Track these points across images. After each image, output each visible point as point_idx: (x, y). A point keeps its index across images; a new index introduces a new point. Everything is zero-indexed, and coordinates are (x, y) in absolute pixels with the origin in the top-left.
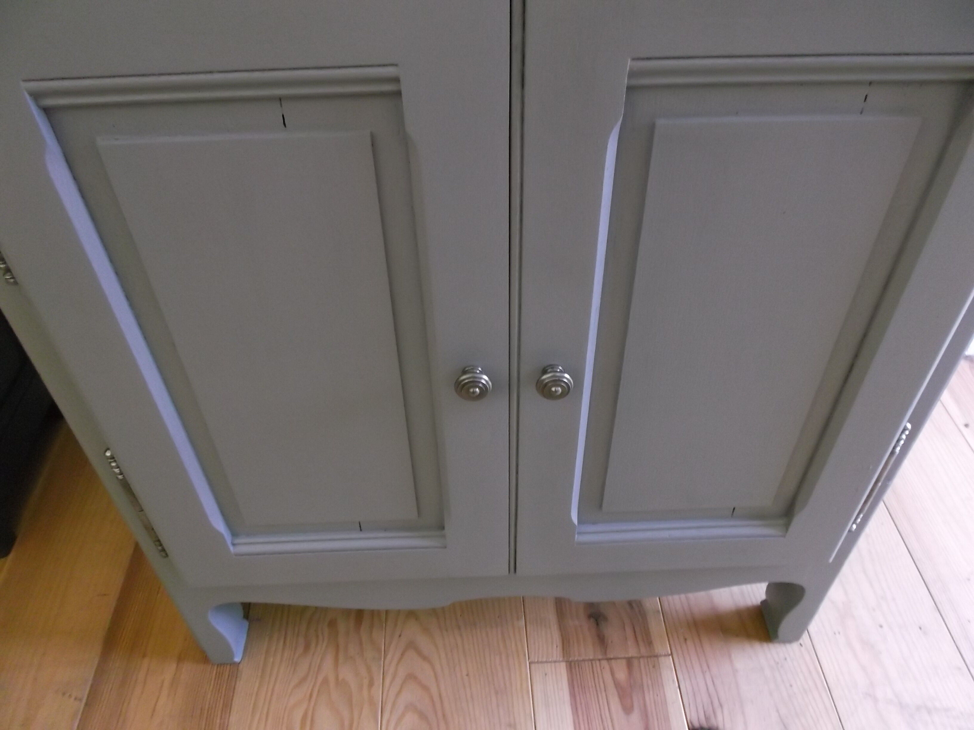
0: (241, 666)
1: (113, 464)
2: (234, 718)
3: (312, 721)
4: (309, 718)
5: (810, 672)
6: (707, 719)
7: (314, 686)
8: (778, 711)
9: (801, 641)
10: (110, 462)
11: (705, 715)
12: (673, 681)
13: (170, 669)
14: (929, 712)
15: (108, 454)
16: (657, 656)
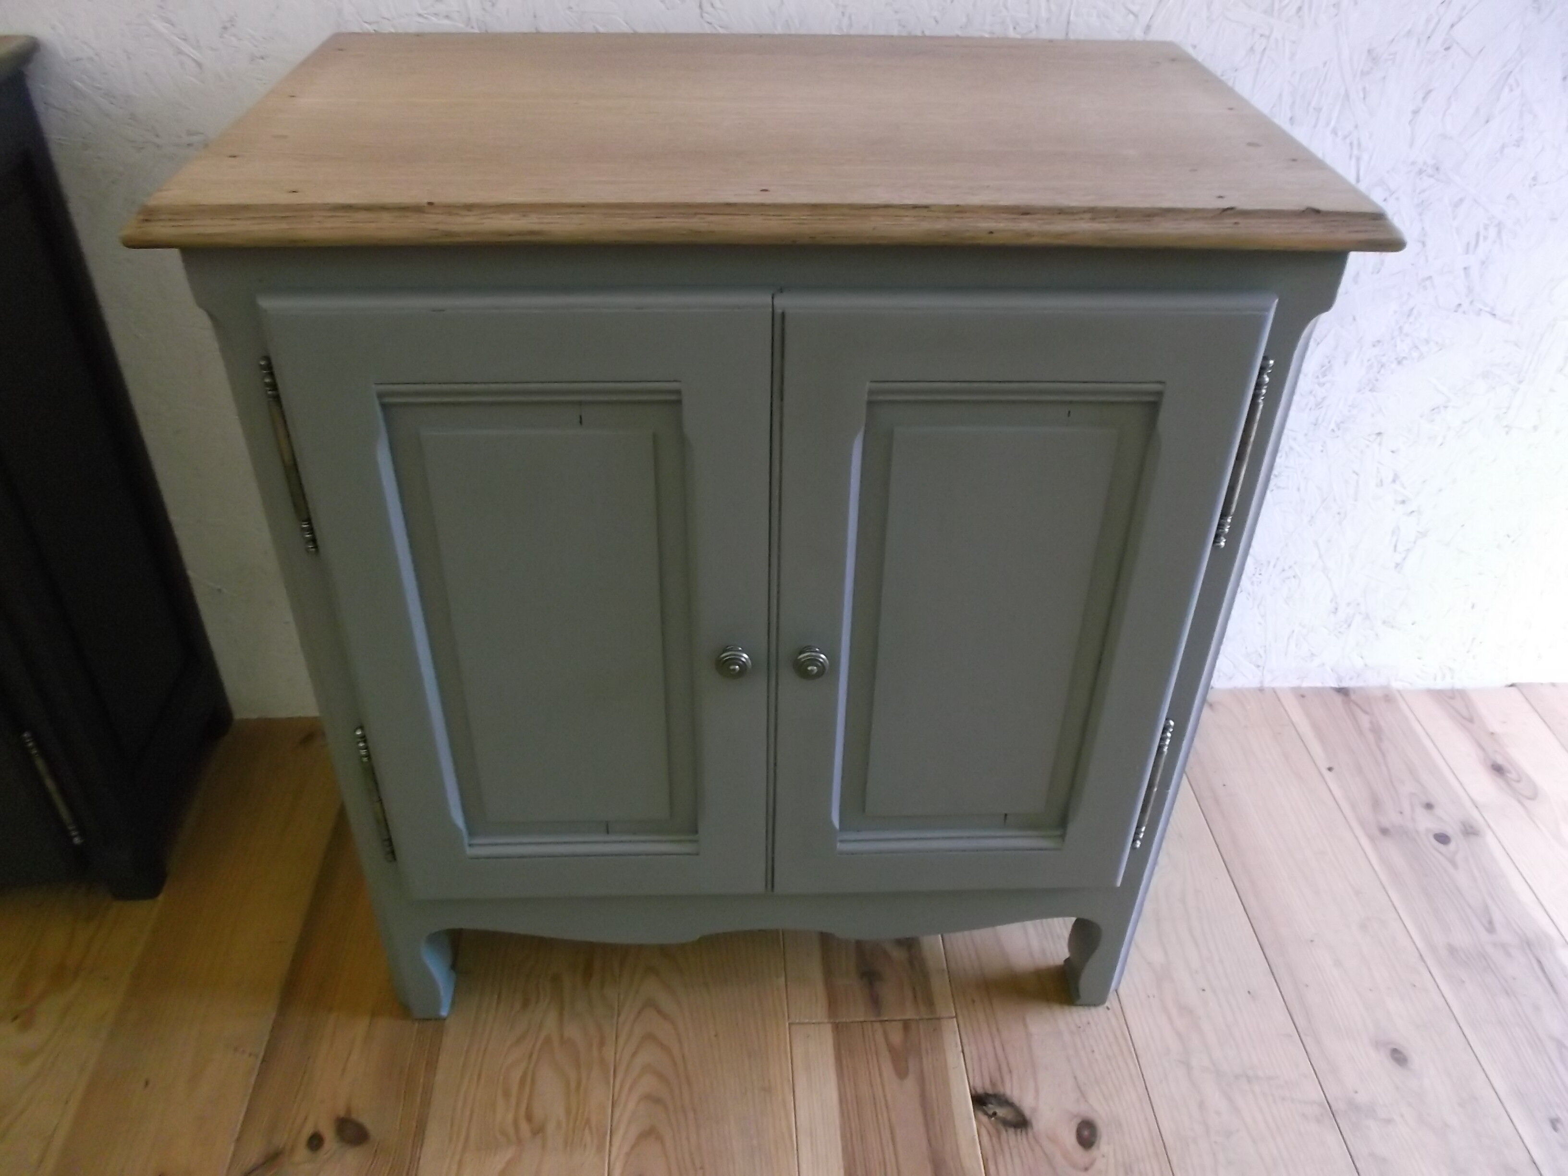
0: (447, 1021)
1: (361, 745)
2: (440, 1077)
3: (533, 1082)
4: (529, 1079)
5: (1116, 1037)
6: (993, 1084)
7: (534, 1046)
8: (1075, 1078)
9: (1107, 1004)
10: (358, 743)
11: (991, 1081)
12: (957, 1044)
13: (361, 1026)
14: (1249, 1080)
15: (359, 733)
16: (939, 1019)
